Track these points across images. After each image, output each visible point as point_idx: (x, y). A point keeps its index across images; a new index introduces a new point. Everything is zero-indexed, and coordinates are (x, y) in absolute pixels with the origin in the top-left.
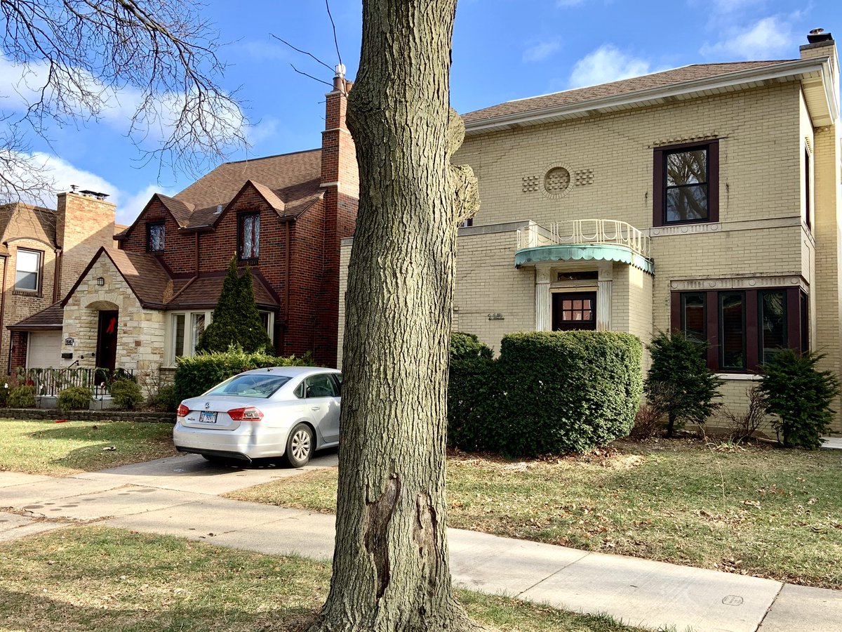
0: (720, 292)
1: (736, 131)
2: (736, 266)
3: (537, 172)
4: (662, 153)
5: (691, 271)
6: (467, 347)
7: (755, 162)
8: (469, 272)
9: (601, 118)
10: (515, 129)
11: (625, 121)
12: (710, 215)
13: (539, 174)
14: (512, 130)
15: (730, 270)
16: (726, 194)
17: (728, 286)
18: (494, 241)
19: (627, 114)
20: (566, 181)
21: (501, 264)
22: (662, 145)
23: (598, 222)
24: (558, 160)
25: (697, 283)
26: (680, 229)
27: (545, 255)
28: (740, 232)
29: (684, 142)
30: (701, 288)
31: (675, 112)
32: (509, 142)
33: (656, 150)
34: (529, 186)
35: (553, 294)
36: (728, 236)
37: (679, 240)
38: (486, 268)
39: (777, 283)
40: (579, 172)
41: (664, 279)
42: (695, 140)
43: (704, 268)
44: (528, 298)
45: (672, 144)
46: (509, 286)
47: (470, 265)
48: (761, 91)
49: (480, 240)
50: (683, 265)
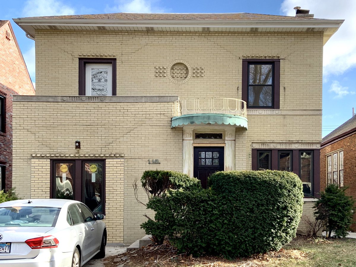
0: (279, 150)
1: (289, 56)
2: (288, 136)
3: (165, 64)
4: (247, 63)
5: (263, 138)
6: (191, 181)
7: (299, 76)
8: (133, 129)
9: (209, 35)
10: (150, 31)
11: (224, 39)
12: (275, 104)
13: (167, 66)
14: (147, 32)
15: (285, 138)
16: (284, 93)
17: (283, 147)
18: (152, 108)
19: (226, 35)
20: (185, 73)
21: (158, 124)
22: (247, 58)
23: (237, 100)
24: (181, 58)
25: (267, 144)
26: (257, 111)
27: (205, 120)
28: (291, 116)
29: (260, 58)
30: (269, 148)
31: (255, 39)
32: (144, 40)
33: (244, 61)
34: (160, 73)
35: (195, 147)
36: (284, 118)
37: (257, 118)
38: (146, 127)
39: (309, 147)
40: (195, 68)
41: (248, 141)
42: (267, 58)
43: (271, 136)
44: (178, 149)
45: (253, 58)
46: (164, 141)
47: (134, 124)
48: (303, 35)
49: (141, 106)
50: (259, 134)
